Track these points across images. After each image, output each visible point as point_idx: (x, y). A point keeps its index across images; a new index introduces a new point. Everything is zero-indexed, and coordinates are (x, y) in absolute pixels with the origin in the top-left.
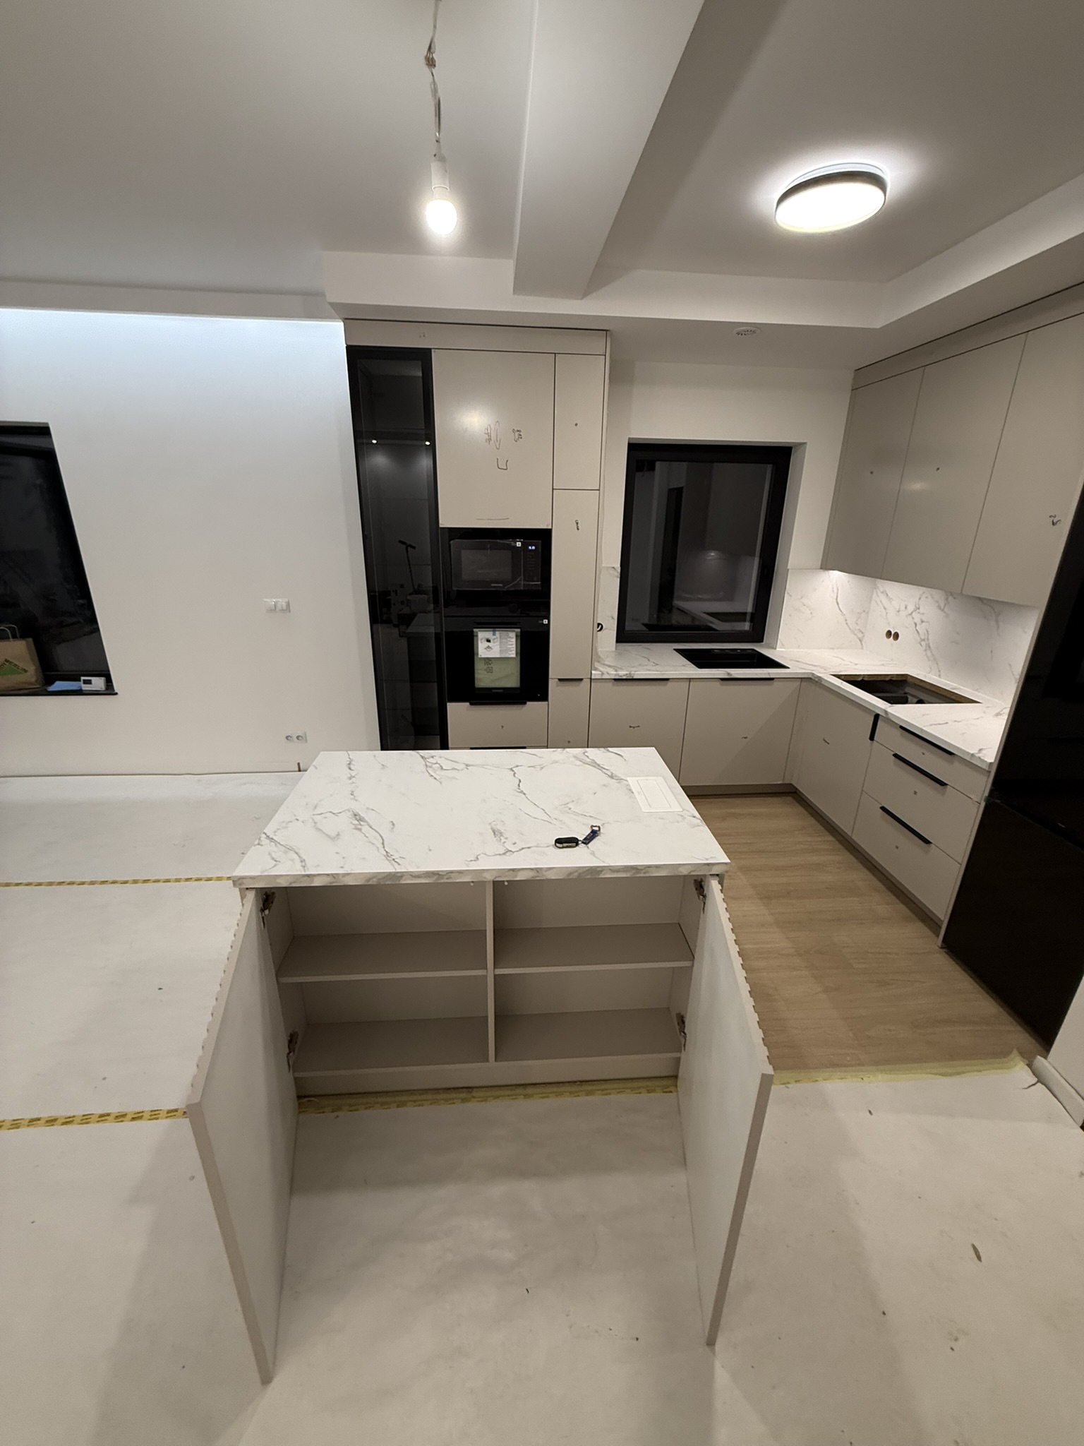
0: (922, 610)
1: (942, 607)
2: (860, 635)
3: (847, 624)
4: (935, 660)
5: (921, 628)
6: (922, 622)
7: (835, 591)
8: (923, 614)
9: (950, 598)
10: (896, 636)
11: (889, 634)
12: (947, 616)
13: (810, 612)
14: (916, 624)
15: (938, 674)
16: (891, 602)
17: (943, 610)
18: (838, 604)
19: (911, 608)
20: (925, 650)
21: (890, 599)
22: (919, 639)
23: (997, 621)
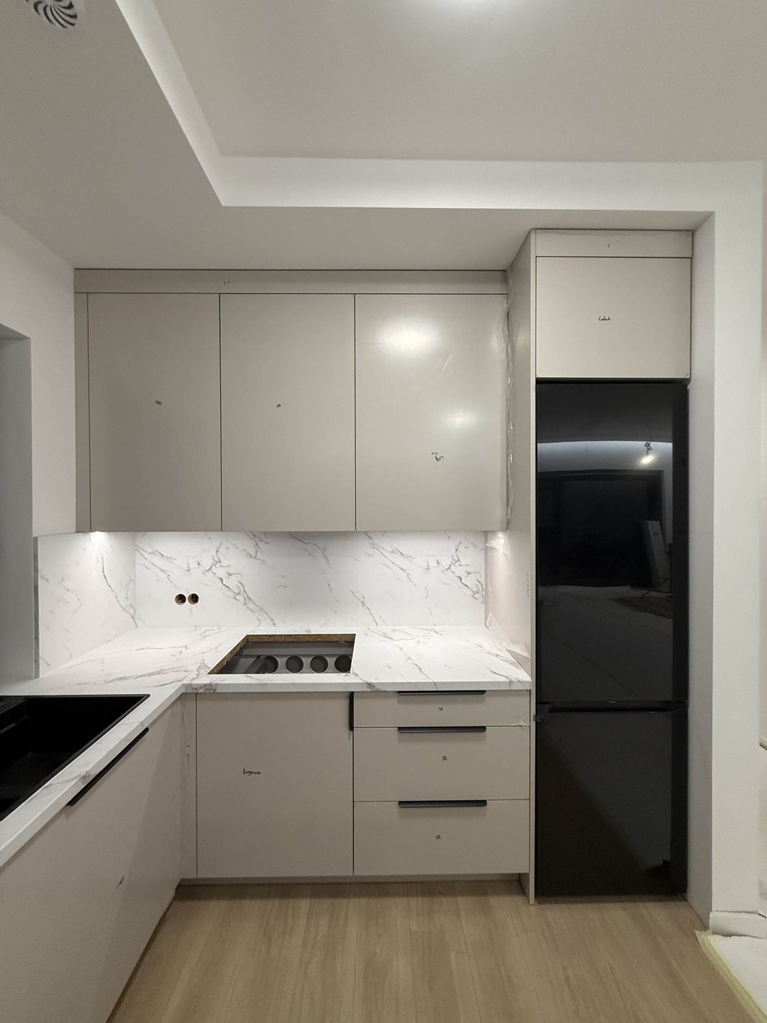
0: (225, 562)
1: (254, 555)
2: (132, 611)
3: (118, 602)
4: (262, 609)
5: (232, 582)
6: (230, 575)
7: (101, 561)
8: (229, 566)
9: (261, 544)
10: (194, 598)
11: (181, 599)
12: (263, 562)
13: (77, 599)
14: (222, 580)
15: (271, 623)
16: (172, 562)
17: (255, 558)
18: (105, 578)
19: (207, 562)
20: (245, 604)
21: (169, 559)
22: (232, 594)
23: (325, 557)
